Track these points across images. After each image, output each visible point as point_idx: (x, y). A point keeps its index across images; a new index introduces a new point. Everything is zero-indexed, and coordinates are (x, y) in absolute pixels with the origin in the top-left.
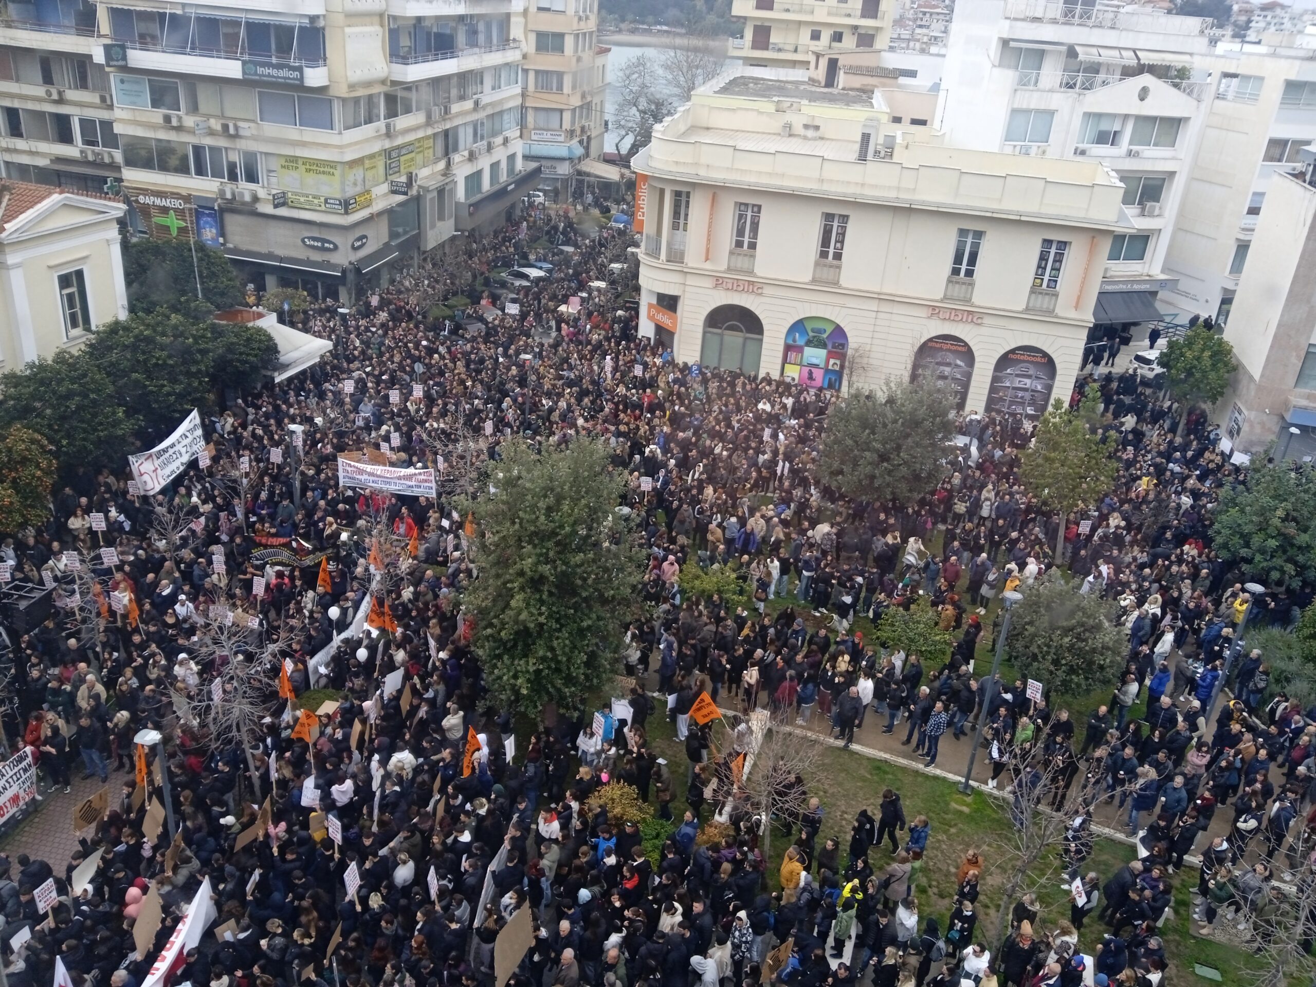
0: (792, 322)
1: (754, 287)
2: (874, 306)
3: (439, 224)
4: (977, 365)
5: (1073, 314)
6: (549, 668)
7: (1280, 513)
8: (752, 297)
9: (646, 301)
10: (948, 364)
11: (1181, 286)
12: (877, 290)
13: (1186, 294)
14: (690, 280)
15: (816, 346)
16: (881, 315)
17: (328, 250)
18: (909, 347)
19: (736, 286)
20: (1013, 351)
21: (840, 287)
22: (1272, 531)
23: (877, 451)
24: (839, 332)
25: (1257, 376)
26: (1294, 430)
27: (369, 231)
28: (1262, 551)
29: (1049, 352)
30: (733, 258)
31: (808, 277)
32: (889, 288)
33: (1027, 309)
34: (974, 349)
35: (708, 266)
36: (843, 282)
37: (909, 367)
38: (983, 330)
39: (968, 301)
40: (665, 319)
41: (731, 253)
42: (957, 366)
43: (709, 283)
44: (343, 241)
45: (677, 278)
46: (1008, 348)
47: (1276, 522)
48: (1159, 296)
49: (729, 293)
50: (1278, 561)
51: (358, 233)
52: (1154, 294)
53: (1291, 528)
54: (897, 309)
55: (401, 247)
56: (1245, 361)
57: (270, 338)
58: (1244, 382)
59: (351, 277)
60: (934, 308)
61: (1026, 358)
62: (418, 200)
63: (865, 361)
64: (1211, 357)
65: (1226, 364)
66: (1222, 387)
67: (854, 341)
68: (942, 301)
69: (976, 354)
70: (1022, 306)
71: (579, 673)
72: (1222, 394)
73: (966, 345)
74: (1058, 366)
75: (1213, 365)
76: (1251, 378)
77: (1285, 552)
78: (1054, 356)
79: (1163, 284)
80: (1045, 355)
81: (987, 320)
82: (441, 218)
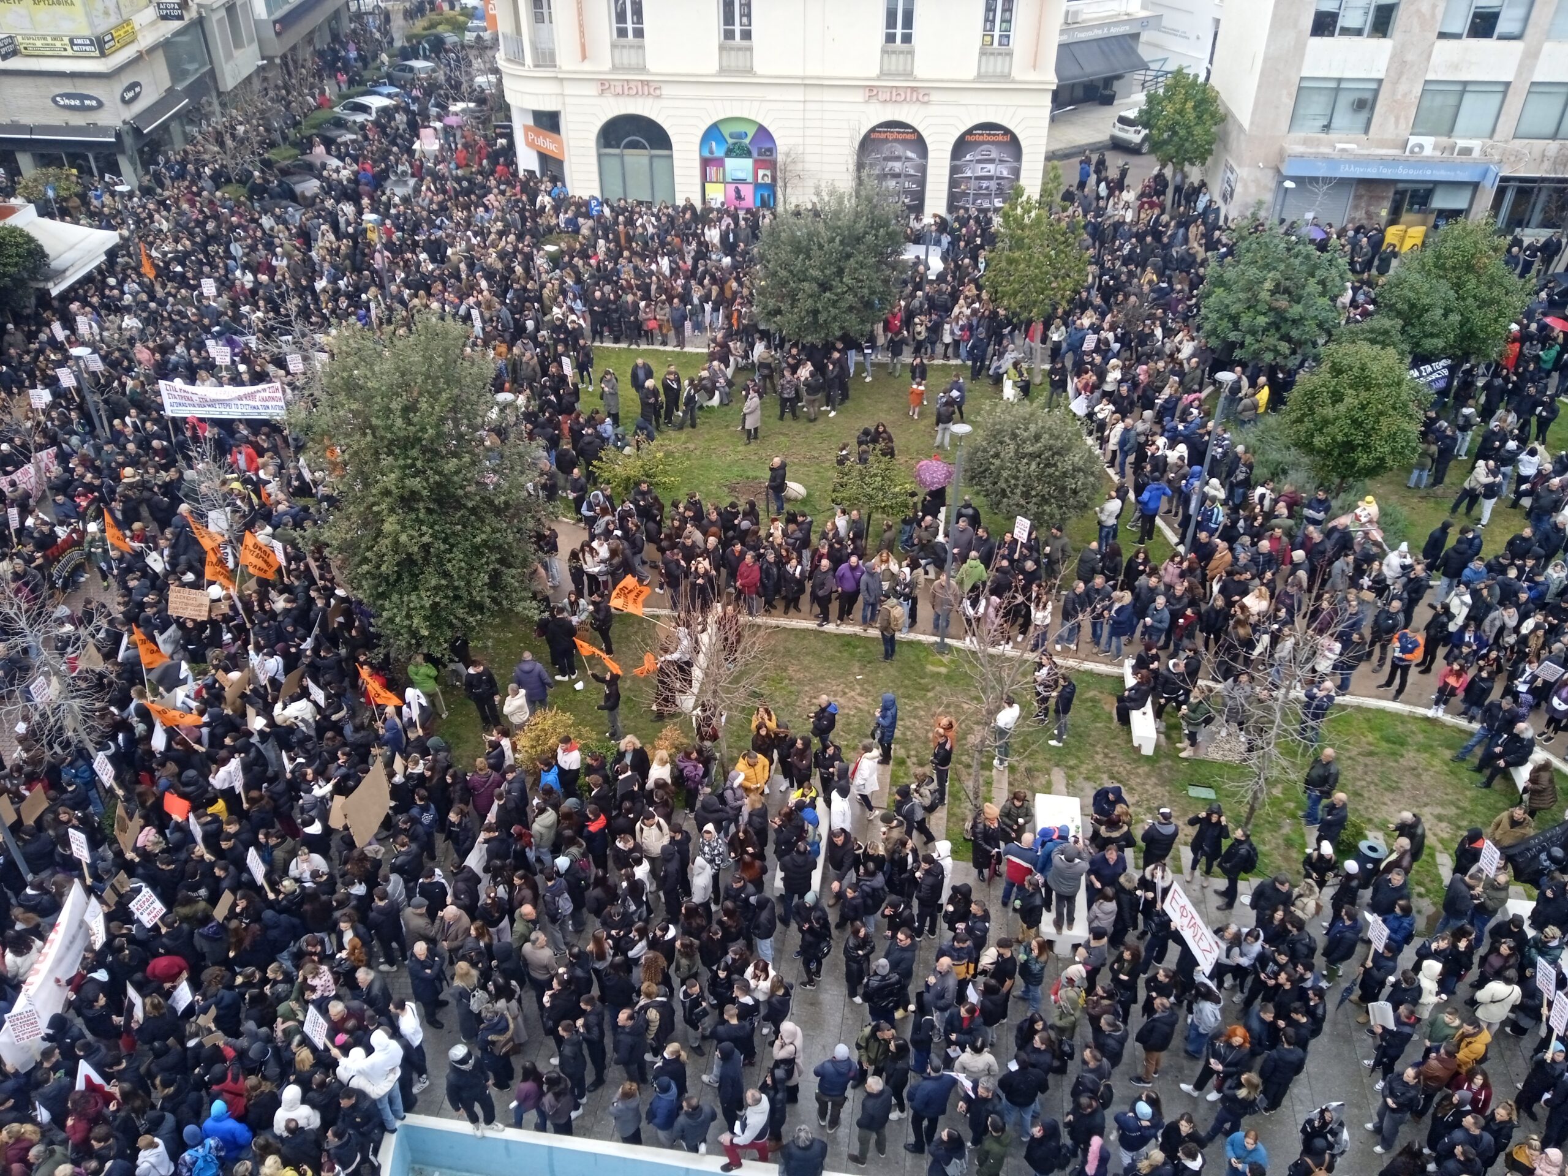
0: (704, 128)
1: (649, 88)
2: (798, 94)
3: (237, 53)
4: (931, 155)
5: (1032, 76)
6: (446, 597)
7: (1268, 285)
8: (650, 101)
9: (520, 124)
10: (898, 158)
11: (1165, 22)
12: (801, 73)
13: (1174, 32)
14: (570, 89)
15: (738, 156)
16: (809, 106)
17: (90, 108)
18: (847, 142)
19: (627, 90)
20: (969, 132)
21: (755, 75)
22: (1262, 307)
23: (815, 279)
24: (763, 133)
25: (1246, 125)
26: (1289, 184)
27: (141, 76)
28: (1253, 333)
29: (1011, 126)
30: (617, 52)
31: (714, 67)
32: (814, 69)
33: (980, 77)
34: (924, 134)
35: (587, 66)
36: (758, 68)
37: (852, 167)
38: (931, 110)
39: (909, 74)
40: (548, 144)
41: (613, 46)
42: (908, 159)
43: (593, 89)
44: (109, 93)
45: (552, 88)
46: (963, 129)
47: (1264, 295)
48: (1144, 38)
49: (621, 100)
50: (1271, 340)
51: (126, 80)
52: (1136, 36)
53: (1282, 302)
54: (828, 95)
55: (190, 91)
56: (1234, 109)
57: (30, 240)
58: (1234, 134)
59: (128, 141)
60: (871, 88)
61: (986, 138)
62: (200, 22)
63: (799, 166)
64: (1195, 108)
65: (1213, 116)
66: (1210, 143)
67: (782, 143)
68: (878, 78)
69: (928, 141)
70: (972, 73)
71: (483, 596)
72: (1210, 152)
73: (915, 131)
74: (1023, 144)
75: (1199, 118)
76: (1240, 126)
77: (1278, 329)
78: (1016, 132)
79: (1145, 23)
80: (1007, 131)
81: (935, 97)
82: (238, 44)
